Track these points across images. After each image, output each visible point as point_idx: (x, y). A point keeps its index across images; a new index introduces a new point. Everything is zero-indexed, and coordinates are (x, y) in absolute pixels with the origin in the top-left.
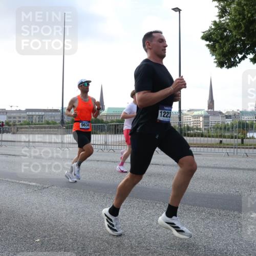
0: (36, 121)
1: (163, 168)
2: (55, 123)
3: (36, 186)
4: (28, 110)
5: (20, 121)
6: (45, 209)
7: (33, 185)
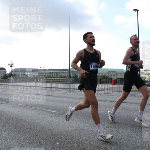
0: (54, 76)
1: (130, 105)
2: (65, 77)
3: (56, 113)
4: (50, 70)
5: (46, 76)
6: (61, 126)
7: (54, 113)
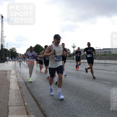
0: (108, 54)
3: (110, 84)
4: (104, 49)
